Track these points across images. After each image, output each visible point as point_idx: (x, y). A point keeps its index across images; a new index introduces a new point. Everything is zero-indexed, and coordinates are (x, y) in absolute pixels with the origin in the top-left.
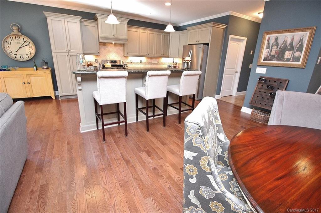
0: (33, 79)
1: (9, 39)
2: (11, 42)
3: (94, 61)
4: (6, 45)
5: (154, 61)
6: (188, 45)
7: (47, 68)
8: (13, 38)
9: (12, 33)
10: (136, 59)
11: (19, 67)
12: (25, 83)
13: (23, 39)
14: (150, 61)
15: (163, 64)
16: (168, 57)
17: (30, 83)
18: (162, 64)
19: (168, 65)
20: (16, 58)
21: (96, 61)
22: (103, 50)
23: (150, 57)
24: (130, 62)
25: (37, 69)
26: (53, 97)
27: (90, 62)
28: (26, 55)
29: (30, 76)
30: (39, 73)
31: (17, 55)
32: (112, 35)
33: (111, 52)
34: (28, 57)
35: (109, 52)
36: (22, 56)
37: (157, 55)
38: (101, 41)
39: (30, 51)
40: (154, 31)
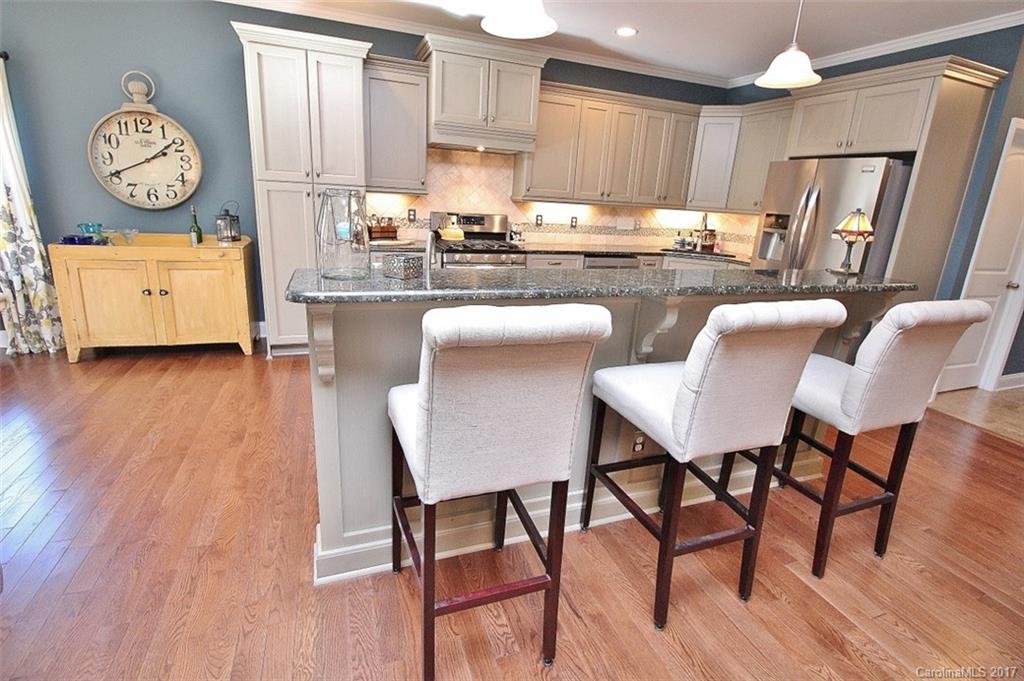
0: (179, 278)
1: (115, 129)
2: (120, 137)
3: (402, 217)
4: (103, 148)
5: (625, 222)
6: (791, 158)
7: (234, 239)
8: (126, 124)
9: (126, 107)
10: (556, 213)
11: (140, 232)
12: (150, 294)
13: (163, 127)
14: (606, 221)
15: (658, 235)
16: (683, 207)
17: (167, 293)
18: (654, 232)
19: (679, 238)
20: (132, 195)
21: (412, 217)
22: (439, 173)
23: (610, 206)
24: (534, 222)
25: (200, 240)
26: (247, 348)
27: (390, 219)
28: (168, 186)
29: (170, 265)
30: (203, 258)
31: (136, 185)
32: (480, 115)
33: (468, 183)
34: (172, 195)
35: (460, 181)
36: (152, 191)
37: (642, 199)
38: (434, 139)
39: (182, 174)
40: (637, 105)
